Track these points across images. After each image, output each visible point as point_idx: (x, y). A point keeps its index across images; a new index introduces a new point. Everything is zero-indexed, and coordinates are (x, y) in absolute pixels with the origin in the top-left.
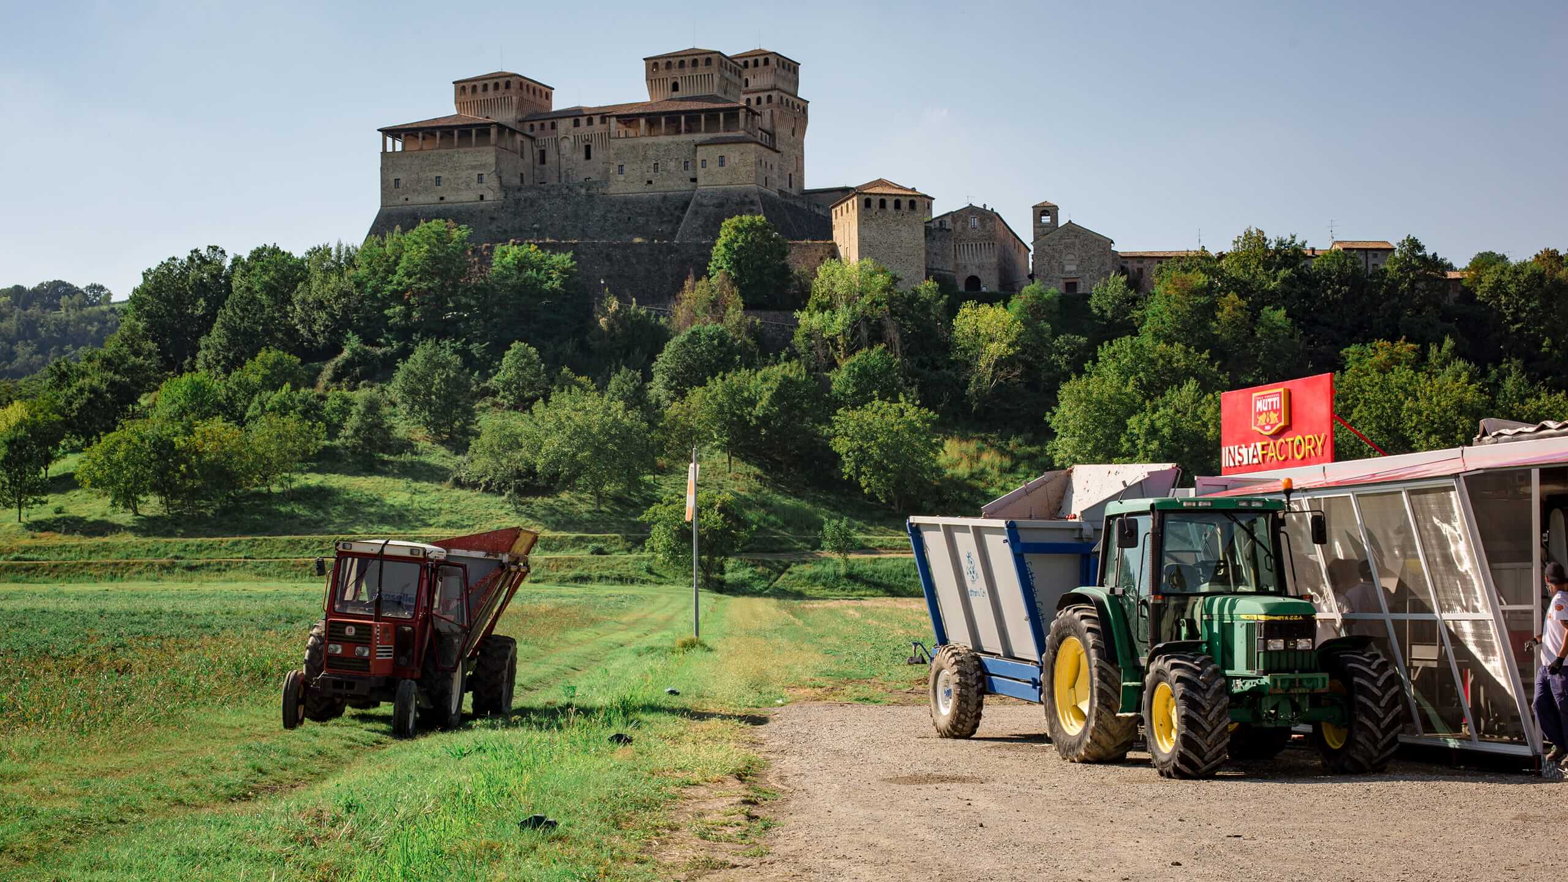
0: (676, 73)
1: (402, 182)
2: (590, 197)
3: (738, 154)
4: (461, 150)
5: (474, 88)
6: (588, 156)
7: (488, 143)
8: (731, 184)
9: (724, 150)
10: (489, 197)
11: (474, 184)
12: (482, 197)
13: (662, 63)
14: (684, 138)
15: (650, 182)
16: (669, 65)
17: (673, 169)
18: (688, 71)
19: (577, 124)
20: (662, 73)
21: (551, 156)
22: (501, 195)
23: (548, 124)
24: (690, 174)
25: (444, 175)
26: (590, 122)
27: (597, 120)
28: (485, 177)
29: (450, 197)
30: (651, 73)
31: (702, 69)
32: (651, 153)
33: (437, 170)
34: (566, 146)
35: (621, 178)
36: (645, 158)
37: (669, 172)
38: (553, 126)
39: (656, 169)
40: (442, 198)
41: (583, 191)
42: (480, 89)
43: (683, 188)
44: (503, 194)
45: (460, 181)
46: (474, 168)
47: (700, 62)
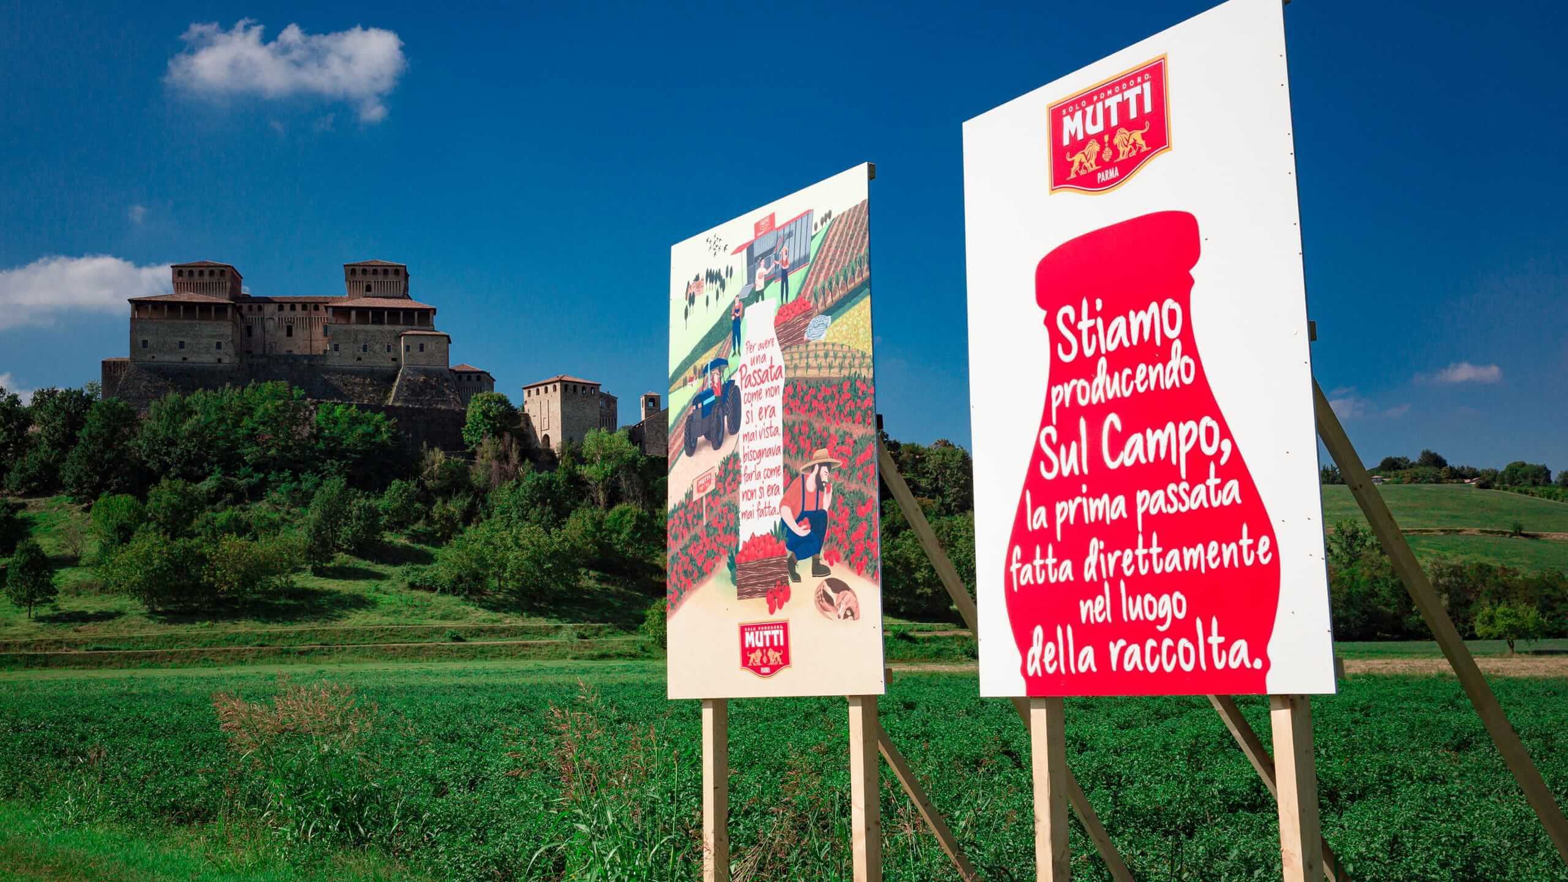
0: (370, 279)
1: (150, 343)
2: (311, 366)
3: (434, 343)
4: (203, 322)
5: (191, 273)
6: (290, 333)
7: (225, 318)
8: (429, 365)
9: (423, 340)
10: (226, 360)
11: (213, 349)
12: (220, 360)
13: (359, 270)
14: (387, 328)
15: (359, 359)
16: (364, 271)
17: (378, 350)
18: (380, 278)
19: (281, 308)
20: (359, 277)
21: (257, 331)
22: (237, 360)
23: (255, 306)
24: (392, 354)
25: (186, 340)
26: (293, 308)
27: (299, 307)
28: (223, 346)
29: (192, 358)
30: (349, 276)
31: (391, 277)
32: (360, 337)
33: (182, 336)
34: (270, 325)
35: (337, 353)
36: (356, 341)
37: (375, 352)
38: (260, 308)
39: (365, 349)
40: (185, 359)
41: (306, 362)
42: (196, 274)
43: (386, 365)
44: (238, 360)
45: (201, 346)
46: (213, 337)
47: (390, 272)
